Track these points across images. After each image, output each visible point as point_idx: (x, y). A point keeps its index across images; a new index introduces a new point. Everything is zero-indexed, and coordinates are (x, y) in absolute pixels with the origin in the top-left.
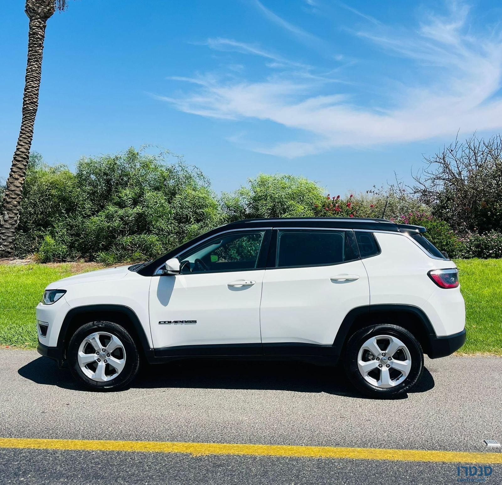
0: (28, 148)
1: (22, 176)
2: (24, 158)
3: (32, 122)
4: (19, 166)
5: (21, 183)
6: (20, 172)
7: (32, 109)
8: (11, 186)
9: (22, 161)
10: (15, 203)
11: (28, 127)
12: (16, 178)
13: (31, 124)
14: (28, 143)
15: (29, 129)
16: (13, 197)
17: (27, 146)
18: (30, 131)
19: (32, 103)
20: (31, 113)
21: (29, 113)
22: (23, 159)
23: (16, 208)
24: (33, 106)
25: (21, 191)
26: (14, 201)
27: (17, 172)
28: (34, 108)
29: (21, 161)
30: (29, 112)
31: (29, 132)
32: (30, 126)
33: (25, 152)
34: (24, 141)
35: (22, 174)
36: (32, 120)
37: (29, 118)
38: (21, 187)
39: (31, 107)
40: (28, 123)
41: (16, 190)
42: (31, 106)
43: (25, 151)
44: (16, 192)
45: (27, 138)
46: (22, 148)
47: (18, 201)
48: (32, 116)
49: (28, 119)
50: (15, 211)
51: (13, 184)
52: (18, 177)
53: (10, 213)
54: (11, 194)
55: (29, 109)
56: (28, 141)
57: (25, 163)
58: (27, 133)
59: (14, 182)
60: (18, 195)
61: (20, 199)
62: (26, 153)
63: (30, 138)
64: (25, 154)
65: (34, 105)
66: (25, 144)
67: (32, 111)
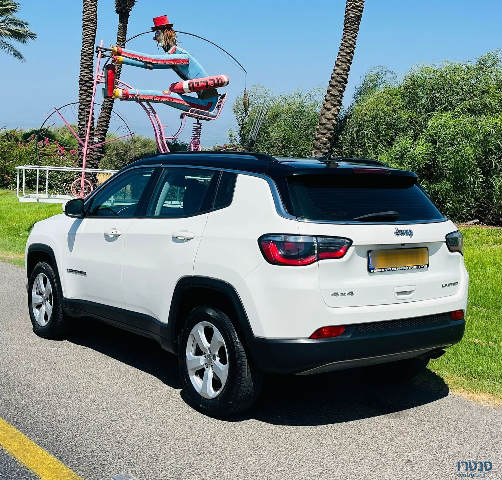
0: (347, 68)
1: (335, 106)
2: (340, 82)
3: (353, 34)
4: (332, 92)
5: (334, 115)
6: (334, 100)
7: (353, 16)
8: (322, 118)
9: (337, 86)
10: (325, 139)
11: (348, 40)
12: (328, 108)
13: (351, 37)
14: (346, 62)
15: (349, 44)
16: (323, 132)
17: (344, 66)
18: (349, 45)
19: (353, 8)
20: (352, 22)
21: (349, 22)
22: (337, 83)
23: (325, 146)
24: (354, 12)
25: (334, 125)
26: (324, 138)
27: (329, 100)
28: (356, 15)
29: (335, 85)
30: (349, 20)
31: (348, 47)
32: (350, 39)
33: (341, 74)
34: (341, 60)
35: (335, 103)
36: (354, 31)
37: (349, 28)
38: (333, 119)
39: (352, 14)
40: (348, 35)
41: (327, 124)
42: (352, 12)
43: (342, 72)
44: (327, 126)
45: (345, 56)
46: (339, 69)
47: (328, 137)
48: (353, 25)
49: (349, 30)
50: (324, 150)
51: (324, 116)
52: (330, 107)
53: (318, 152)
54: (321, 129)
55: (350, 16)
56: (346, 59)
57: (341, 88)
58: (345, 49)
59: (325, 113)
60: (329, 130)
61: (331, 135)
62: (343, 74)
63: (350, 55)
64: (341, 77)
65: (356, 10)
66: (342, 64)
67: (353, 19)
